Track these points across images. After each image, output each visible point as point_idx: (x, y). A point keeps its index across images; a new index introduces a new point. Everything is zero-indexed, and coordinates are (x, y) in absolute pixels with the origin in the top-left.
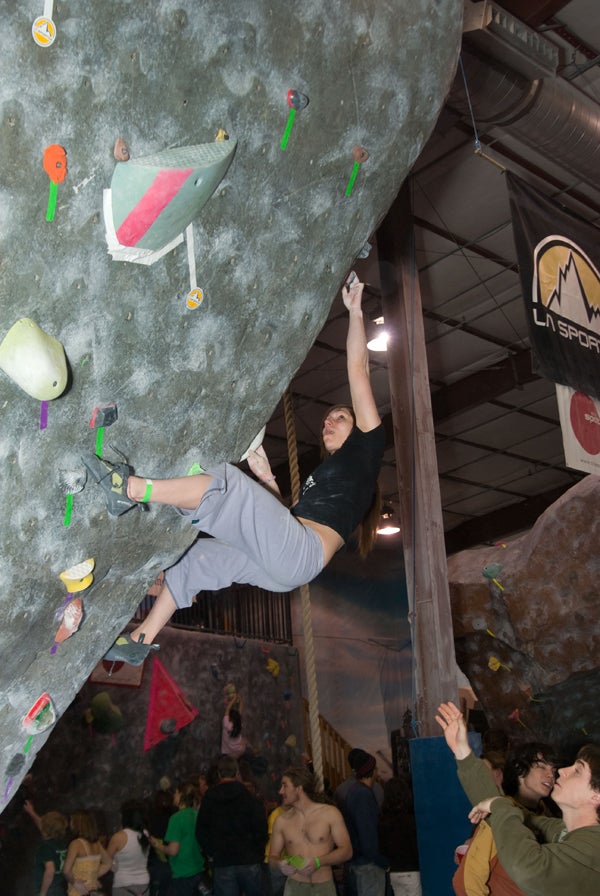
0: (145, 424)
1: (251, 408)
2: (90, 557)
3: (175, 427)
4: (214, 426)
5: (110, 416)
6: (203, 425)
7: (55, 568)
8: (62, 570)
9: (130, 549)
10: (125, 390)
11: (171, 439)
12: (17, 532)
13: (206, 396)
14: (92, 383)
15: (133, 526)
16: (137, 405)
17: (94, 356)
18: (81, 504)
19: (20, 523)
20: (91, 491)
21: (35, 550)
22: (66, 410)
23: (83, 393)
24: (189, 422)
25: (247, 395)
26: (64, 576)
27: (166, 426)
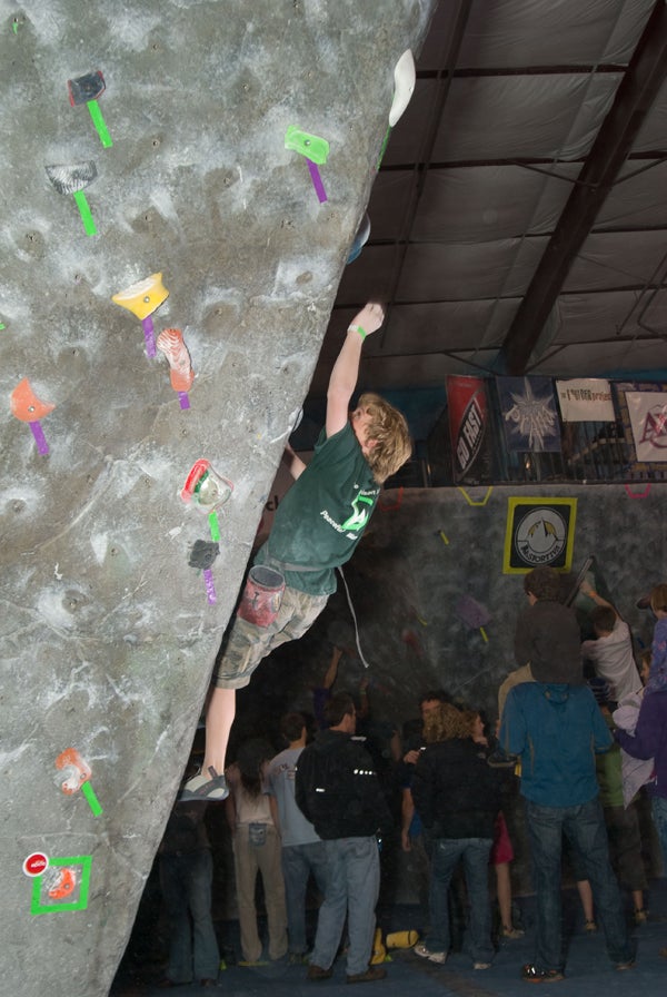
0: (168, 88)
1: (351, 32)
2: (154, 271)
3: (223, 83)
4: (295, 69)
5: (90, 86)
6: (276, 72)
7: (98, 290)
8: (114, 291)
9: (225, 255)
10: (109, 49)
11: (225, 99)
12: (12, 252)
13: (258, 32)
14: (47, 50)
15: (210, 223)
16: (136, 64)
17: (30, 15)
18: (104, 205)
19: (12, 241)
20: (115, 187)
21: (52, 270)
22: (19, 90)
23: (37, 65)
24: (246, 71)
25: (331, 17)
26: (119, 299)
27: (206, 84)
